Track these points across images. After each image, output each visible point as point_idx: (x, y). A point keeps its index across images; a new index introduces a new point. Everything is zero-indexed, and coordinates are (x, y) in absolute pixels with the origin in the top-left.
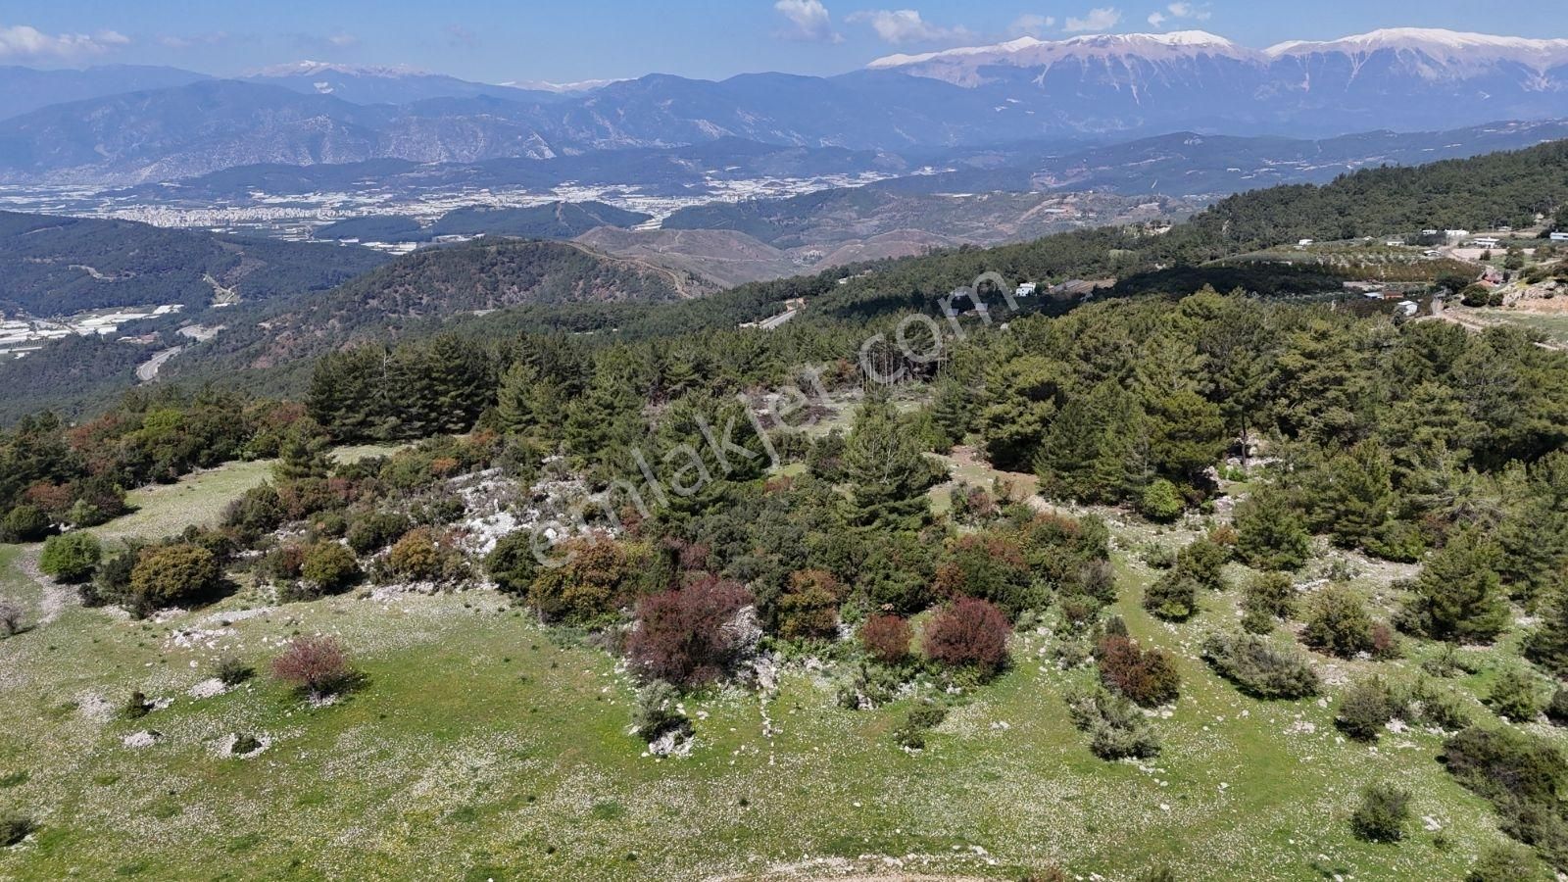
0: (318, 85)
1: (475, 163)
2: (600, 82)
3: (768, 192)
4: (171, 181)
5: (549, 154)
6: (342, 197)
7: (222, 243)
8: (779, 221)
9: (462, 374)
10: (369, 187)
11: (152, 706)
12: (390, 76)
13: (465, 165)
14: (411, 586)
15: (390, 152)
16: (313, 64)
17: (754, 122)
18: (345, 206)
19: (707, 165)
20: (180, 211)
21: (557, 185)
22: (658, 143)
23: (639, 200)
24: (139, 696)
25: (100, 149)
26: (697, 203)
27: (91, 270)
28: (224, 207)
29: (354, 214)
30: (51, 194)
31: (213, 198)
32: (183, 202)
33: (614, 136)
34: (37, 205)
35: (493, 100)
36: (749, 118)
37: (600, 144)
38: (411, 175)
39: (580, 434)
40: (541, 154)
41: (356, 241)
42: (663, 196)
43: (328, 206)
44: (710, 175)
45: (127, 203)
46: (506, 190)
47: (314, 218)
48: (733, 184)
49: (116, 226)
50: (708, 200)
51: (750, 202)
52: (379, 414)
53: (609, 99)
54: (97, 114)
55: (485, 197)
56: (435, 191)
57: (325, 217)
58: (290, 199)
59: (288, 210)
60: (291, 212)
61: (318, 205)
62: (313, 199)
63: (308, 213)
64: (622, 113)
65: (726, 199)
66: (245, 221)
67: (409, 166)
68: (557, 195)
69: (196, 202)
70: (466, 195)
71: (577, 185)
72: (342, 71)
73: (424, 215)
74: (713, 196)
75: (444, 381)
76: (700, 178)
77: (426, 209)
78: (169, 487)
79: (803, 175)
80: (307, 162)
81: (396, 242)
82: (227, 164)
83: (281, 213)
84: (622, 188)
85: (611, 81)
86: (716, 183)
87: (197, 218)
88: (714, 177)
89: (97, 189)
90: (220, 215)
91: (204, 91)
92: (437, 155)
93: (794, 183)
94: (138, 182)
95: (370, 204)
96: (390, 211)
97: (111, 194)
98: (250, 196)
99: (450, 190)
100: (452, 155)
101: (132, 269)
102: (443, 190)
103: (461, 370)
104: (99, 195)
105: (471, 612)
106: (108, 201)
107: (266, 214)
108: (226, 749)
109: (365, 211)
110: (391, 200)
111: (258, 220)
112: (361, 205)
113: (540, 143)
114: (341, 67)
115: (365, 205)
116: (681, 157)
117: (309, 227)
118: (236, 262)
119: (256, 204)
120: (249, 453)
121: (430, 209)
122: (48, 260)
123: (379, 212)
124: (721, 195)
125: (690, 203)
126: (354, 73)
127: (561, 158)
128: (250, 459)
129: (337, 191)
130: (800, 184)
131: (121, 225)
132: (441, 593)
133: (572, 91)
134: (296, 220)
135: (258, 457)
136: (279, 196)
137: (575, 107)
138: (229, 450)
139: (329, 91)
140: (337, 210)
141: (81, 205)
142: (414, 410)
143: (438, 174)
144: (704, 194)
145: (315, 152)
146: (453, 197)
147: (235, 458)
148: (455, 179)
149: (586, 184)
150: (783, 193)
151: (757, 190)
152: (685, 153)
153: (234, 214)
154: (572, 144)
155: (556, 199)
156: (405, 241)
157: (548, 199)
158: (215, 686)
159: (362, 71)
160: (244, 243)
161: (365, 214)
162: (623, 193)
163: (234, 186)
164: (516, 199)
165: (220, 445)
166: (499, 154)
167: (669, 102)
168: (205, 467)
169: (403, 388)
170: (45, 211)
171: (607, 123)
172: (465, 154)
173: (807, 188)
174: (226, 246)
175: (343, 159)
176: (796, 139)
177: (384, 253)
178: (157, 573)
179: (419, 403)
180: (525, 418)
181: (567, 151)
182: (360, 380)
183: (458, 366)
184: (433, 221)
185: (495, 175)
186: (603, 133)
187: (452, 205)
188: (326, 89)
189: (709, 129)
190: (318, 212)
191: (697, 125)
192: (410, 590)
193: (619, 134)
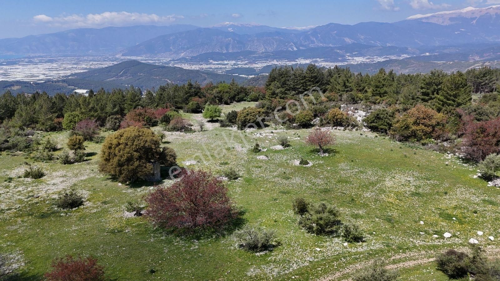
0: (229, 29)
1: (273, 52)
2: (312, 27)
3: (368, 61)
4: (189, 57)
5: (295, 49)
6: (234, 62)
7: (202, 74)
8: (371, 70)
10: (241, 59)
12: (249, 26)
13: (269, 52)
15: (248, 49)
16: (228, 23)
17: (364, 38)
18: (235, 64)
19: (347, 52)
20: (190, 65)
21: (297, 59)
22: (331, 45)
23: (323, 63)
25: (171, 48)
26: (343, 64)
27: (168, 80)
28: (202, 64)
29: (237, 67)
30: (158, 60)
31: (199, 62)
32: (191, 63)
33: (316, 43)
34: (155, 63)
35: (278, 33)
36: (362, 37)
37: (312, 46)
38: (254, 55)
40: (293, 49)
41: (237, 74)
42: (331, 62)
43: (230, 64)
44: (347, 55)
45: (177, 63)
46: (281, 60)
47: (226, 68)
48: (355, 58)
49: (175, 68)
50: (346, 63)
51: (361, 64)
53: (315, 32)
54: (171, 38)
55: (275, 62)
56: (261, 61)
57: (229, 67)
58: (219, 62)
59: (219, 66)
60: (220, 66)
61: (227, 64)
62: (226, 62)
63: (224, 67)
64: (319, 36)
65: (352, 63)
66: (207, 68)
67: (254, 53)
68: (297, 62)
69: (195, 63)
70: (269, 62)
71: (303, 59)
72: (236, 25)
73: (257, 67)
74: (348, 62)
76: (344, 56)
77: (257, 66)
79: (380, 56)
80: (225, 52)
81: (248, 75)
82: (203, 53)
83: (217, 66)
84: (318, 59)
85: (317, 26)
86: (350, 58)
87: (195, 67)
88: (349, 56)
89: (170, 59)
90: (201, 67)
91: (200, 30)
92: (262, 50)
93: (377, 58)
94: (180, 57)
95: (242, 64)
96: (247, 66)
97: (173, 60)
98: (209, 61)
99: (265, 60)
100: (266, 49)
101: (178, 80)
102: (263, 60)
104: (170, 61)
106: (172, 62)
107: (213, 66)
109: (240, 66)
110: (248, 63)
111: (211, 68)
112: (239, 64)
113: (293, 45)
114: (236, 24)
115: (240, 64)
116: (338, 50)
117: (224, 71)
118: (205, 79)
119: (211, 64)
121: (259, 66)
122: (157, 78)
123: (244, 66)
124: (351, 62)
125: (340, 64)
126: (239, 25)
127: (299, 50)
129: (232, 60)
130: (379, 58)
131: (176, 68)
133: (304, 30)
134: (221, 68)
136: (216, 61)
137: (305, 34)
139: (232, 31)
140: (232, 65)
141: (166, 63)
143: (261, 55)
144: (345, 61)
145: (227, 49)
146: (265, 62)
148: (267, 57)
149: (306, 58)
150: (373, 61)
151: (363, 60)
152: (339, 48)
153: (205, 66)
154: (303, 46)
155: (296, 63)
156: (251, 75)
157: (294, 63)
159: (242, 25)
160: (207, 74)
161: (240, 67)
162: (318, 61)
163: (205, 58)
164: (284, 63)
166: (280, 49)
167: (335, 32)
170: (157, 64)
171: (314, 39)
172: (270, 49)
173: (381, 59)
174: (203, 75)
175: (235, 51)
176: (378, 44)
177: (246, 79)
181: (301, 48)
184: (259, 69)
185: (278, 55)
186: (313, 42)
187: (265, 65)
188: (230, 30)
189: (348, 40)
190: (227, 66)
191: (344, 39)
193: (318, 42)
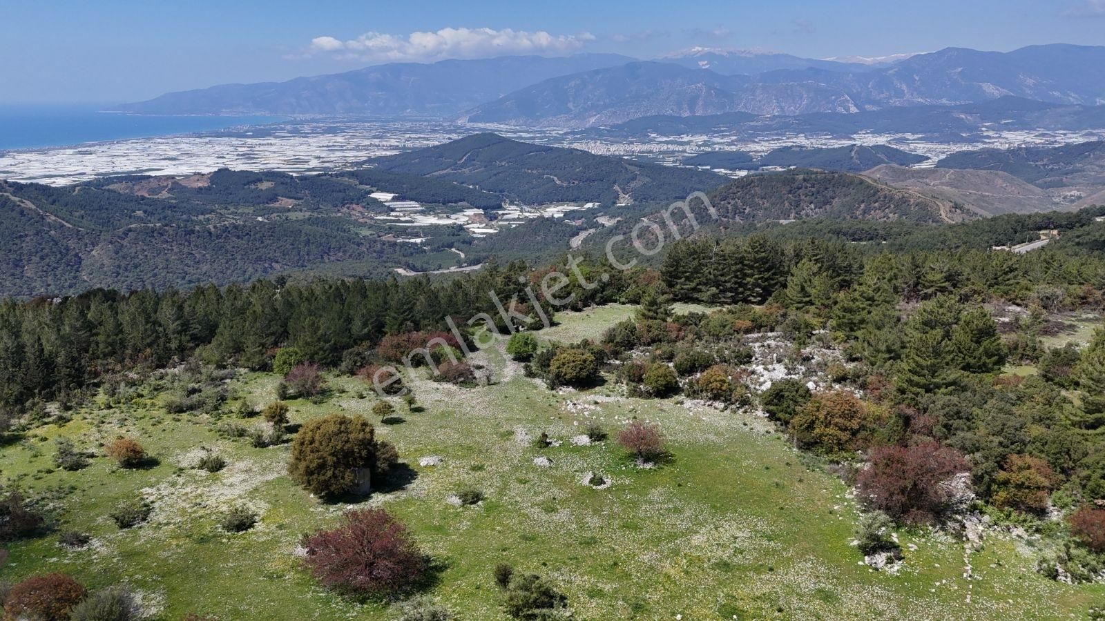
0: (701, 63)
1: (798, 116)
2: (903, 55)
3: (1038, 141)
4: (605, 126)
5: (854, 110)
6: (704, 138)
7: (627, 166)
8: (1044, 165)
9: (765, 263)
10: (723, 131)
11: (550, 443)
12: (748, 56)
13: (789, 117)
14: (710, 403)
15: (741, 108)
16: (700, 49)
17: (1034, 84)
18: (705, 144)
19: (984, 119)
20: (607, 145)
21: (856, 133)
22: (944, 101)
23: (919, 146)
24: (545, 436)
25: (570, 105)
26: (971, 149)
27: (556, 178)
28: (632, 143)
29: (710, 150)
30: (541, 132)
31: (627, 137)
32: (610, 139)
33: (908, 96)
34: (533, 138)
35: (817, 70)
36: (1030, 81)
37: (895, 102)
38: (752, 124)
39: (844, 317)
40: (848, 109)
41: (708, 167)
42: (941, 143)
43: (694, 143)
44: (986, 127)
45: (579, 139)
46: (817, 135)
47: (684, 151)
48: (1005, 134)
49: (572, 153)
50: (980, 146)
51: (1019, 149)
52: (706, 284)
53: (906, 69)
54: (572, 84)
55: (802, 140)
56: (767, 135)
57: (691, 151)
58: (671, 138)
59: (670, 146)
60: (671, 147)
61: (688, 143)
62: (686, 138)
63: (681, 148)
64: (917, 78)
65: (997, 146)
66: (643, 152)
67: (749, 117)
68: (854, 139)
69: (618, 139)
70: (788, 138)
71: (872, 133)
72: (717, 53)
73: (756, 152)
74: (985, 143)
75: (751, 267)
76: (977, 128)
77: (758, 148)
78: (577, 314)
79: (1073, 128)
80: (686, 114)
81: (734, 169)
82: (638, 115)
83: (665, 147)
84: (909, 136)
85: (913, 54)
86: (991, 133)
87: (617, 149)
88: (988, 128)
89: (565, 130)
90: (629, 148)
91: (633, 68)
92: (772, 110)
93: (1065, 134)
94: (587, 126)
95: (721, 143)
96: (734, 148)
97: (573, 133)
98: (649, 136)
99: (777, 134)
100: (782, 109)
101: (576, 180)
102: (773, 135)
103: (764, 261)
104: (566, 134)
105: (747, 429)
106: (570, 137)
107: (656, 148)
108: (586, 480)
109: (717, 148)
110: (736, 141)
111: (651, 152)
112: (715, 144)
113: (848, 102)
114: (717, 51)
115: (718, 143)
116: (962, 112)
117: (680, 158)
118: (634, 178)
119: (651, 141)
120: (623, 300)
121: (761, 147)
122: (534, 172)
123: (727, 148)
124: (993, 143)
125: (965, 149)
126: (725, 54)
127: (863, 111)
128: (624, 303)
129: (701, 134)
130: (1069, 136)
131: (575, 152)
132: (728, 411)
133: (880, 63)
134: (673, 152)
135: (628, 303)
136: (665, 136)
137: (880, 75)
138: (612, 296)
139: (707, 67)
140: (699, 146)
141: (557, 140)
142: (728, 285)
143: (770, 123)
144: (977, 142)
145: (692, 109)
146: (778, 140)
147: (615, 301)
148: (782, 126)
149: (878, 132)
150: (1052, 143)
151: (1028, 140)
152: (967, 109)
153: (637, 147)
154: (873, 102)
155: (854, 143)
156: (740, 169)
157: (846, 143)
158: (584, 440)
159: (730, 53)
160: (640, 166)
161: (717, 149)
162: (908, 140)
163: (637, 130)
164: (823, 142)
165: (607, 293)
166: (815, 110)
167: (960, 69)
168: (598, 305)
169: (723, 269)
170: (537, 142)
171: (904, 87)
172: (793, 109)
173: (1076, 139)
174: (629, 167)
175: (710, 112)
176: (1073, 98)
177: (726, 177)
178: (564, 364)
179: (734, 280)
180: (805, 300)
181: (868, 107)
182: (696, 261)
183: (764, 258)
184: (761, 156)
185: (809, 124)
186: (899, 94)
187: (776, 145)
188: (704, 65)
189: (991, 89)
190: (688, 148)
191: (981, 87)
192: (709, 405)
193: (912, 94)
